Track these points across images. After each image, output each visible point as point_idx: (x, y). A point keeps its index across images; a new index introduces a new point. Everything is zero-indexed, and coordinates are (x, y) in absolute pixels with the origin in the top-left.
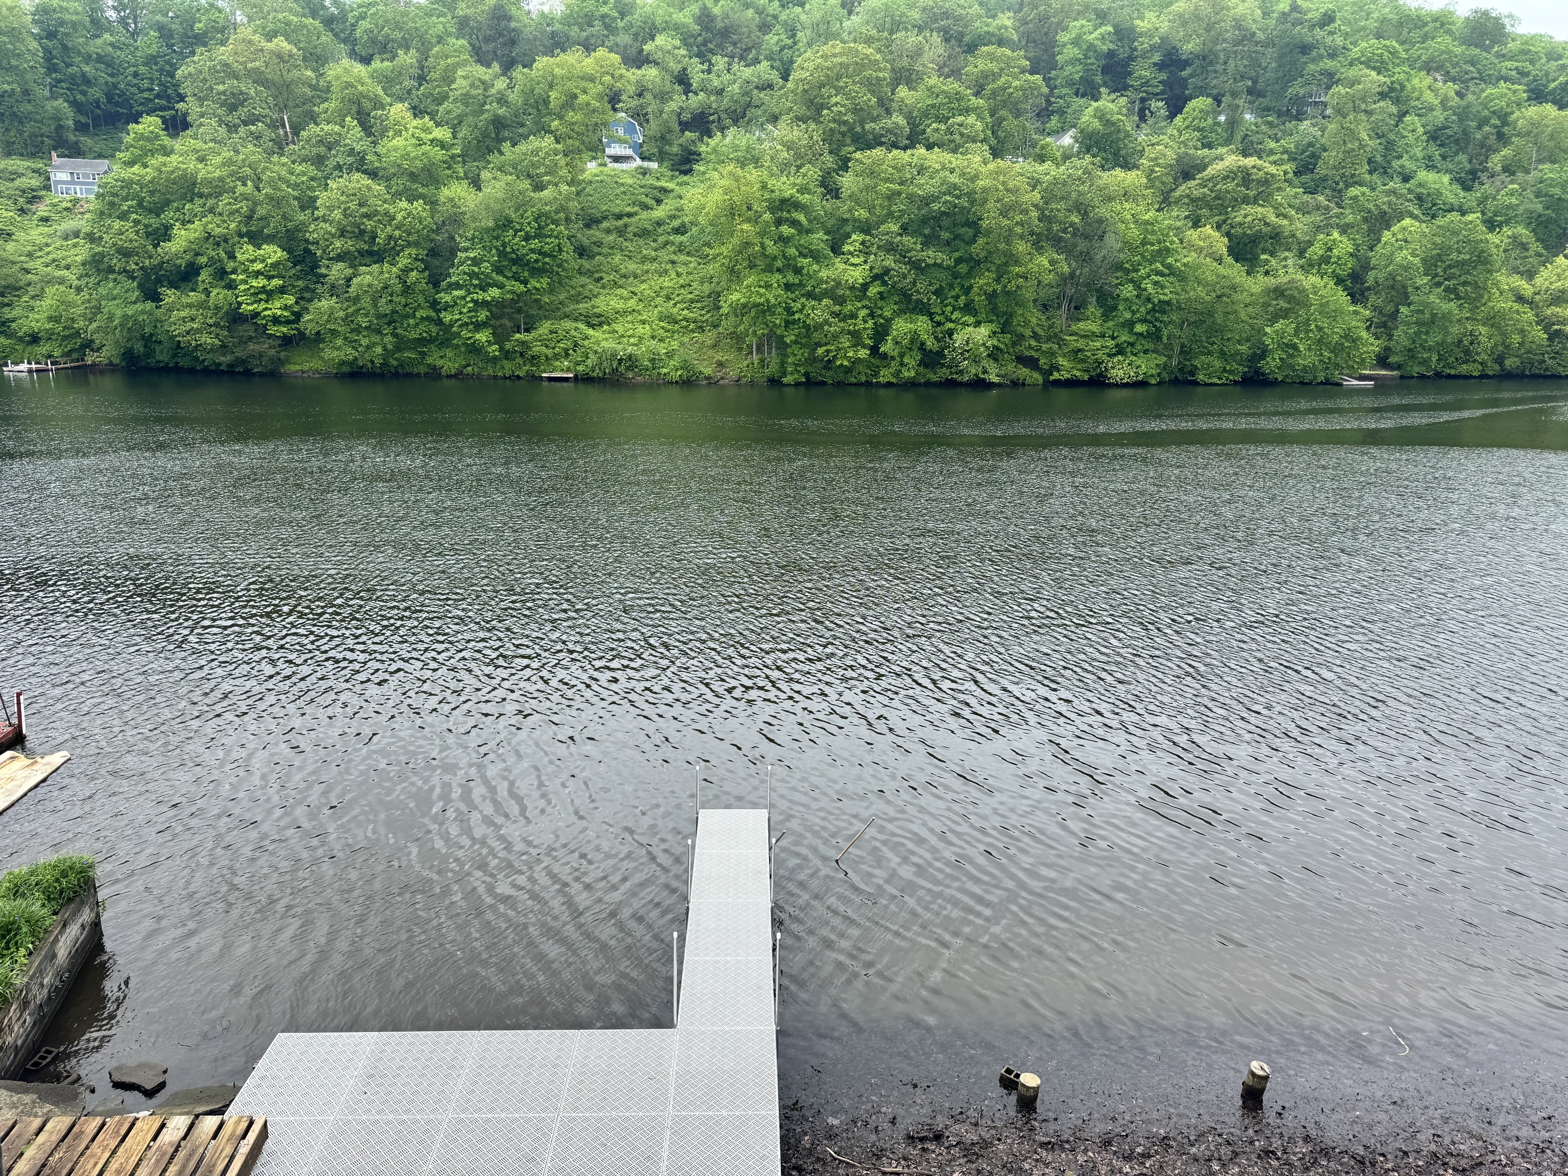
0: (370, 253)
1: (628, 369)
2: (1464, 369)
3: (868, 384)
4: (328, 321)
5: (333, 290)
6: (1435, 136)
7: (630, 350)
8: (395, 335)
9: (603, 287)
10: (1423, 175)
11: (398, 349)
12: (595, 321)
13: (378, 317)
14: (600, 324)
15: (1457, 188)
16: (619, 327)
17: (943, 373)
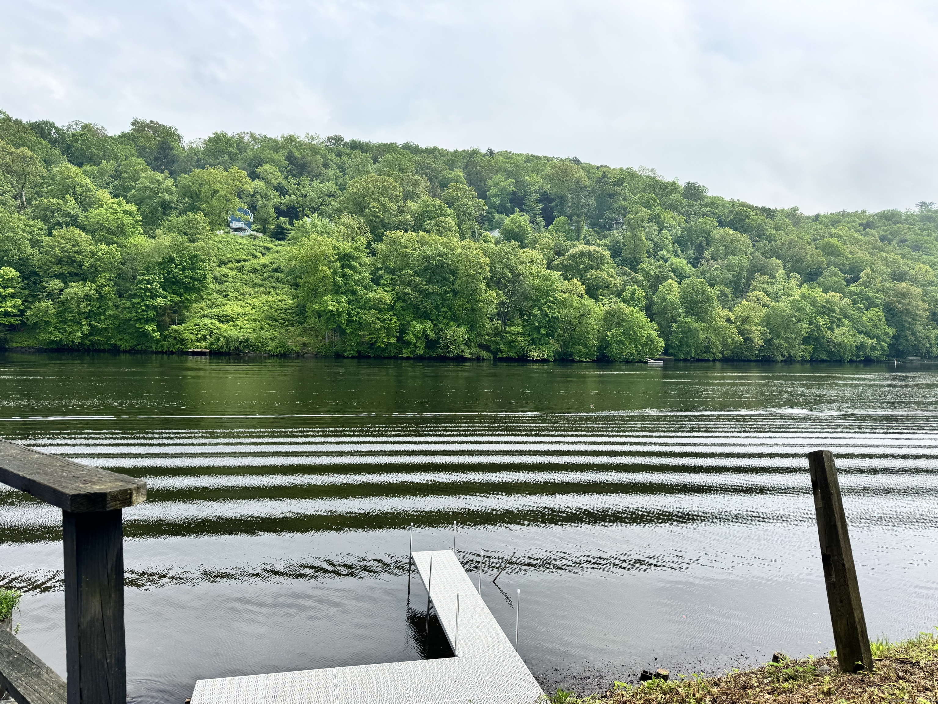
0: (77, 275)
1: (245, 347)
2: (705, 356)
3: (395, 358)
4: (44, 315)
5: (50, 296)
6: (678, 241)
7: (246, 336)
8: (90, 325)
9: (229, 300)
10: (673, 259)
11: (91, 334)
12: (224, 319)
13: (80, 314)
14: (227, 321)
15: (690, 266)
16: (239, 323)
17: (439, 352)
